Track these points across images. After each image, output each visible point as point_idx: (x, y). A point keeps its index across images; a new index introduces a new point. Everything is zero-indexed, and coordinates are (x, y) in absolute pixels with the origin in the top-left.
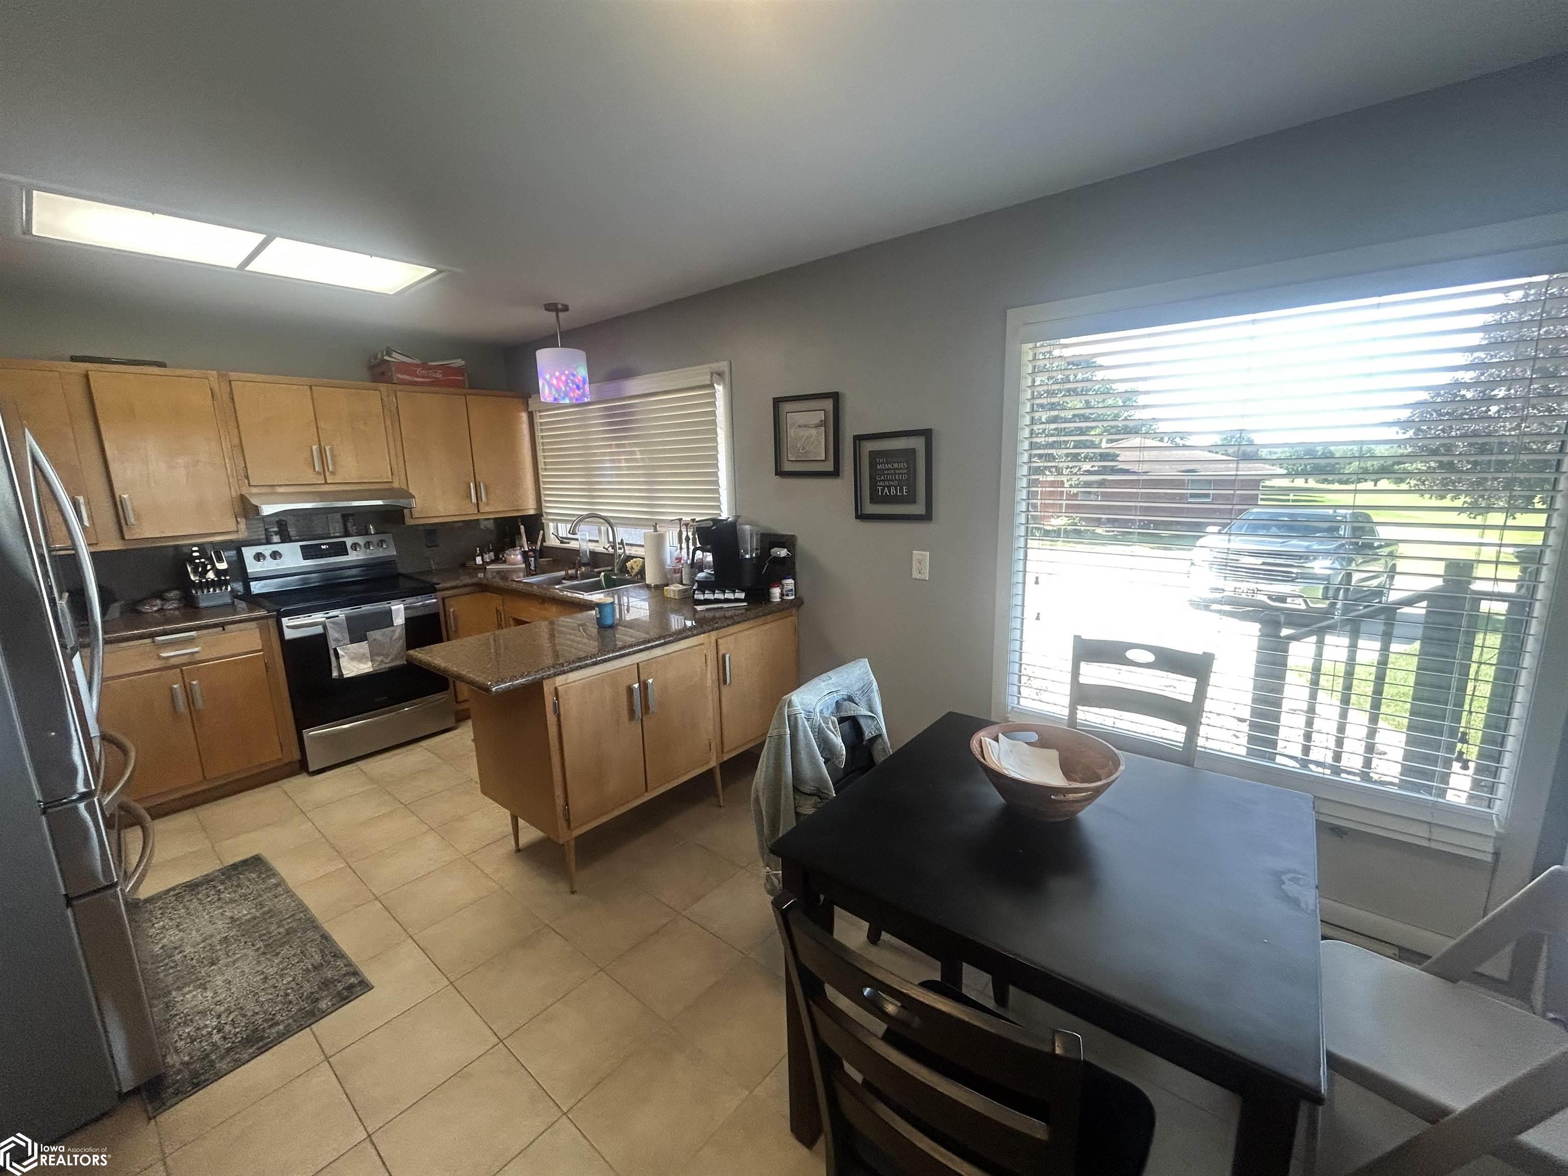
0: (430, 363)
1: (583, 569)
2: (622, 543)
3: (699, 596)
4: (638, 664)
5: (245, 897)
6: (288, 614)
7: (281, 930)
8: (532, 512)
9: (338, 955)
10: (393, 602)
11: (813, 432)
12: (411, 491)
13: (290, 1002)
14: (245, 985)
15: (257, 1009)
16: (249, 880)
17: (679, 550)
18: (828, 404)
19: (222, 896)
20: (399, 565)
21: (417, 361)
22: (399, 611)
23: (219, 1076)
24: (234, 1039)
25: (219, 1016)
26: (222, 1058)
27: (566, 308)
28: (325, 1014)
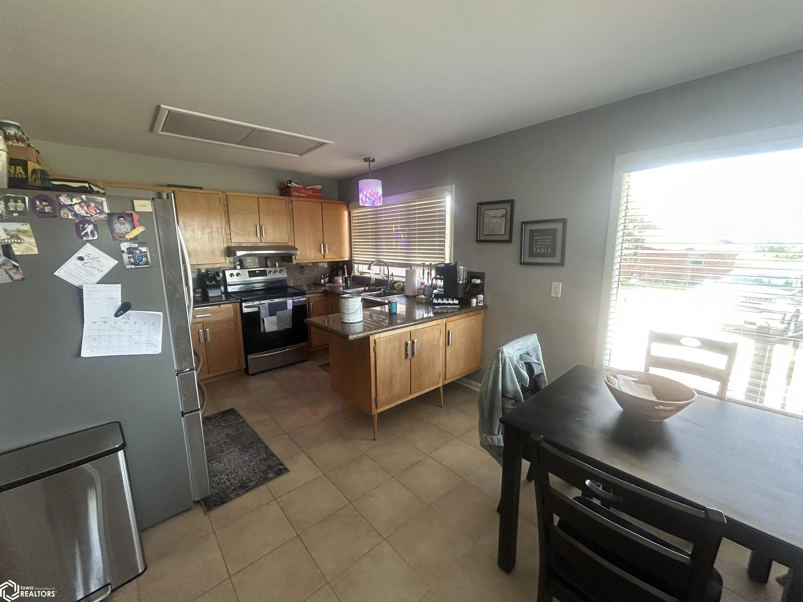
0: (307, 187)
1: (372, 287)
2: (392, 275)
3: (435, 301)
4: (410, 331)
5: (231, 425)
6: (245, 301)
7: (248, 442)
8: (347, 259)
9: (273, 455)
10: (288, 298)
11: (499, 220)
12: (297, 246)
13: (256, 473)
14: (236, 463)
15: (243, 474)
16: (231, 419)
17: (422, 279)
18: (508, 206)
19: (221, 424)
20: (288, 282)
21: (302, 186)
22: (290, 303)
23: (231, 499)
24: (235, 485)
25: (228, 475)
26: (231, 493)
27: (374, 160)
28: (271, 479)
